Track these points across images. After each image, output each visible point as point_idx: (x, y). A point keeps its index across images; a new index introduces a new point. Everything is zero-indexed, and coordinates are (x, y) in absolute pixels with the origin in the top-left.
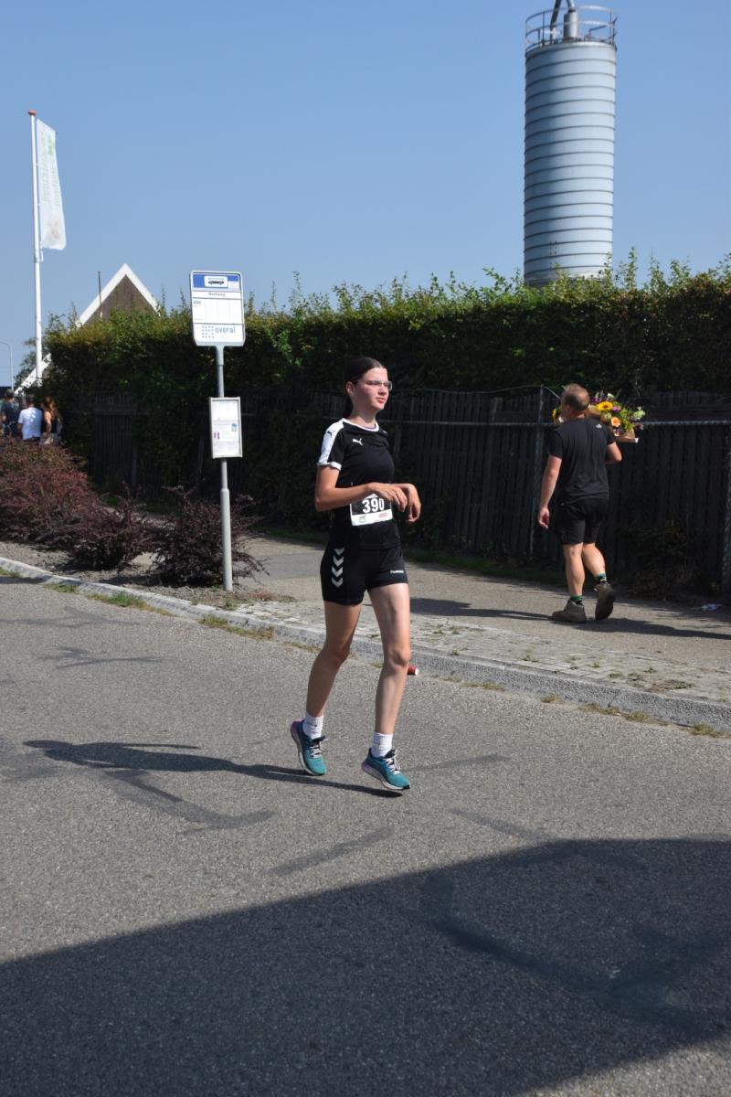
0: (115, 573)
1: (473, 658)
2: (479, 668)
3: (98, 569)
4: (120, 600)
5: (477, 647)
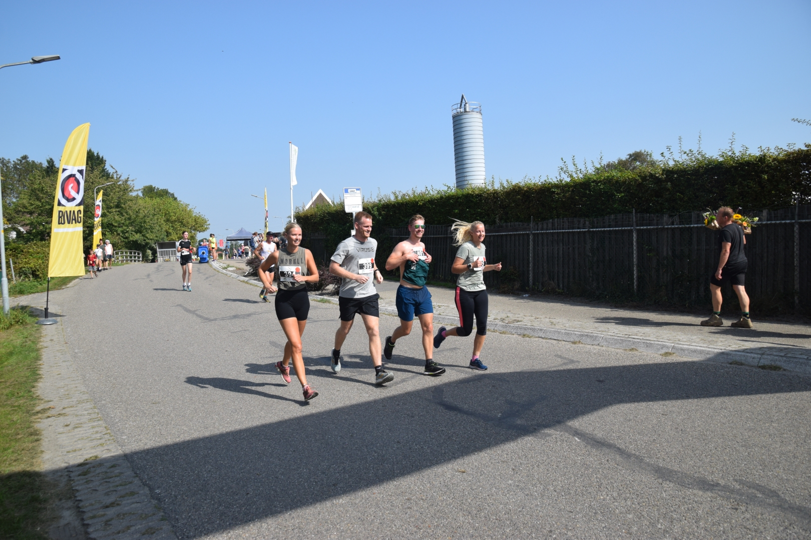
0: (320, 292)
1: (446, 315)
2: (448, 319)
3: (315, 291)
4: (322, 301)
5: (447, 312)
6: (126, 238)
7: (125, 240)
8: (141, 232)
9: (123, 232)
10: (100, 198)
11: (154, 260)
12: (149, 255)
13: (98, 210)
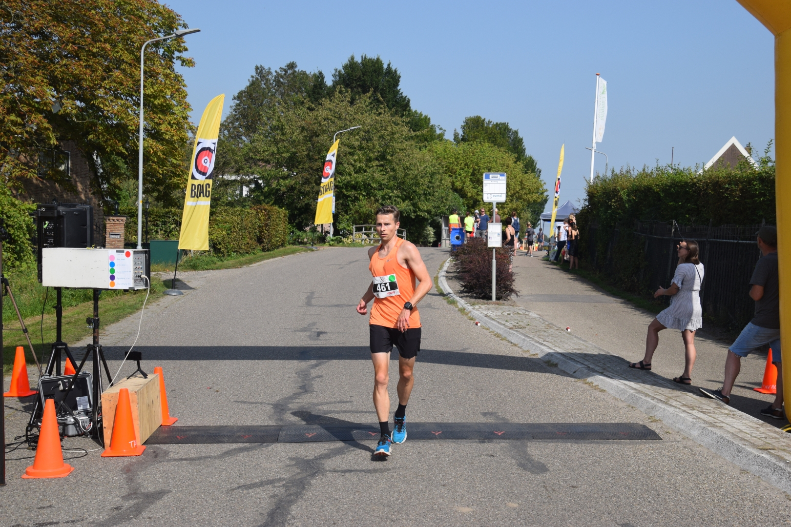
10: (334, 150)
11: (436, 244)
12: (429, 234)
13: (328, 167)
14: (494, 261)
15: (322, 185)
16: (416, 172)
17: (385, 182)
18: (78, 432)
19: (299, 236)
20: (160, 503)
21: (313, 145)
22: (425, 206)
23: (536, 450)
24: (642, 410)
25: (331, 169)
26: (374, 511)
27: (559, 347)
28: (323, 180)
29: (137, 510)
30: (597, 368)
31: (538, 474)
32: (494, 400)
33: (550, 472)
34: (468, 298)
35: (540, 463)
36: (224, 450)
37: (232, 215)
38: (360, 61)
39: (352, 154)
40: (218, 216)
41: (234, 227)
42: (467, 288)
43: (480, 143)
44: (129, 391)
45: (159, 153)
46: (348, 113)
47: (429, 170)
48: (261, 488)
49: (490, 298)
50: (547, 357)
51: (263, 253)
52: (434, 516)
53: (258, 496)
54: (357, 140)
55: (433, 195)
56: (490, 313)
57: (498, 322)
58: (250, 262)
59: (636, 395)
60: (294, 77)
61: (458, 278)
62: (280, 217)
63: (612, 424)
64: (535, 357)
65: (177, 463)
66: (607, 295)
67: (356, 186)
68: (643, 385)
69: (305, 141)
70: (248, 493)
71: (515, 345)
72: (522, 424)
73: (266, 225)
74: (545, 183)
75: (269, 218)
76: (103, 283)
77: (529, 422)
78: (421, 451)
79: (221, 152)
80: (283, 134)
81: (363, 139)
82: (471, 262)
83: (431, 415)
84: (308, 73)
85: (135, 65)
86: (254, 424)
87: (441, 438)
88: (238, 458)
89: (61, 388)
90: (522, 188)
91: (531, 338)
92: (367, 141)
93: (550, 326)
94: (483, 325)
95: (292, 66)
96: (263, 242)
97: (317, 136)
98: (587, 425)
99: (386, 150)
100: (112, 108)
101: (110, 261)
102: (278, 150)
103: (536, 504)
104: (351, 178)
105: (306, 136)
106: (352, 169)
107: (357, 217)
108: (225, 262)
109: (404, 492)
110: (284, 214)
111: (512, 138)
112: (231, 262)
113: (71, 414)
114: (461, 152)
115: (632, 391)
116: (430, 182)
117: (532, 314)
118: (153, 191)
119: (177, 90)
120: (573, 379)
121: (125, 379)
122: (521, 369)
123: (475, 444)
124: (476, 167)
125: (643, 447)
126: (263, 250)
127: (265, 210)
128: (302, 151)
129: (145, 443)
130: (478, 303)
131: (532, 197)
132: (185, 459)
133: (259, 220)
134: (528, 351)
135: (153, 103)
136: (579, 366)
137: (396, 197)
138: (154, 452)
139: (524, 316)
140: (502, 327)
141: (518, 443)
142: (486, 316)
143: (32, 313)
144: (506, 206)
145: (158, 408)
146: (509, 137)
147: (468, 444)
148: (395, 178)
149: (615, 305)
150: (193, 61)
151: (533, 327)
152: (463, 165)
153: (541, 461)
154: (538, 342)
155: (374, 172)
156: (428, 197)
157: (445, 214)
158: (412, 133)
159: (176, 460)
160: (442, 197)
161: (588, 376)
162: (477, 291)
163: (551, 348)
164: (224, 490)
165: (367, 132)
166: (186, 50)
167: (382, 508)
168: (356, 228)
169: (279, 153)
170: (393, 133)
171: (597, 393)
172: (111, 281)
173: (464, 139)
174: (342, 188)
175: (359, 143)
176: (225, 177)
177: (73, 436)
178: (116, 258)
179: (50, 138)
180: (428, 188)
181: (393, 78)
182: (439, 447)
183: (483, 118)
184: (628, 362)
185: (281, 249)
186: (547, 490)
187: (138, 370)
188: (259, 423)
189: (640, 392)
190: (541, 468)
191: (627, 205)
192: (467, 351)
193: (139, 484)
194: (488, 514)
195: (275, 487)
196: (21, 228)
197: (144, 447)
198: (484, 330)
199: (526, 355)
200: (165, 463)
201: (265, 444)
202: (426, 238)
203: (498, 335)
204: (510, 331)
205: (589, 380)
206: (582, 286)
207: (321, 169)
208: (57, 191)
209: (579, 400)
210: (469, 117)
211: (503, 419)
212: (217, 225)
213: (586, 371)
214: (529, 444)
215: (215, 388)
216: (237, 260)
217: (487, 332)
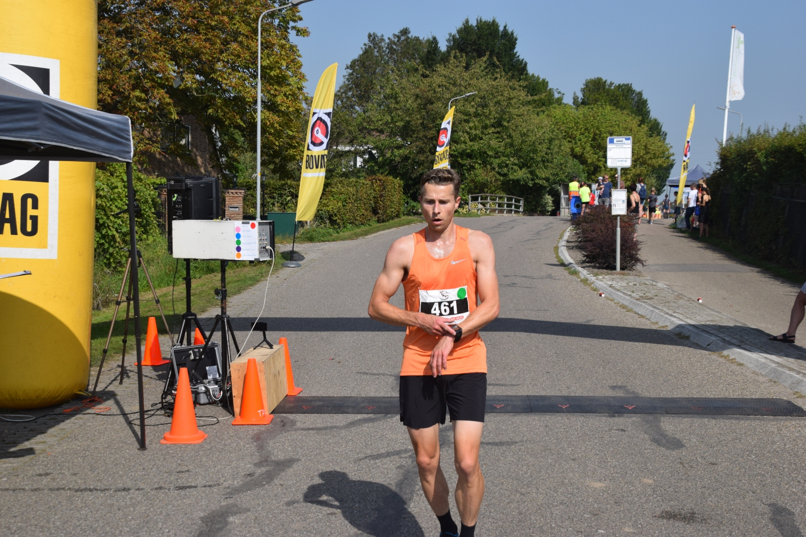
6: (505, 175)
7: (502, 178)
8: (528, 167)
9: (500, 166)
10: (449, 117)
11: (555, 212)
12: (548, 203)
13: (444, 135)
14: (619, 229)
15: (437, 154)
16: (534, 138)
17: (502, 149)
18: (209, 400)
19: (414, 206)
20: (290, 471)
21: (427, 113)
22: (542, 173)
23: (670, 425)
24: (786, 385)
25: (446, 137)
26: (503, 483)
27: (691, 319)
28: (438, 149)
29: (269, 477)
30: (734, 341)
31: (673, 449)
32: (623, 373)
33: (687, 448)
34: (591, 269)
35: (675, 438)
36: (349, 420)
37: (348, 186)
38: (474, 24)
39: (467, 121)
40: (333, 188)
41: (349, 198)
42: (589, 258)
43: (601, 106)
44: (257, 361)
45: (276, 125)
46: (463, 78)
47: (547, 136)
48: (388, 458)
49: (614, 268)
50: (677, 329)
51: (379, 224)
52: (565, 490)
53: (386, 466)
54: (473, 106)
55: (551, 162)
56: (614, 284)
57: (624, 293)
58: (366, 233)
59: (779, 369)
60: (408, 43)
61: (579, 248)
62: (394, 188)
63: (752, 399)
64: (664, 329)
65: (305, 432)
66: (742, 264)
67: (472, 155)
68: (786, 358)
69: (419, 109)
70: (376, 464)
71: (643, 317)
72: (654, 398)
73: (381, 196)
74: (671, 147)
75: (384, 189)
76: (230, 254)
77: (661, 396)
78: (548, 424)
79: (335, 122)
80: (397, 103)
81: (479, 106)
82: (593, 231)
83: (557, 388)
84: (421, 38)
85: (251, 37)
86: (378, 395)
87: (568, 412)
88: (363, 428)
89: (192, 357)
90: (647, 153)
91: (659, 309)
92: (483, 107)
93: (680, 296)
94: (608, 295)
95: (405, 32)
96: (378, 213)
97: (432, 103)
98: (724, 400)
99: (502, 116)
100: (230, 81)
101: (236, 233)
102: (392, 119)
103: (673, 481)
104: (466, 146)
105: (420, 104)
106: (467, 137)
107: (473, 187)
108: (341, 233)
109: (533, 465)
110: (399, 184)
111: (636, 100)
112: (347, 233)
113: (202, 383)
114: (581, 116)
115: (774, 365)
116: (549, 148)
117: (660, 285)
118: (270, 163)
119: (293, 61)
120: (707, 352)
121: (252, 349)
122: (650, 342)
123: (604, 419)
124: (598, 132)
125: (788, 423)
126: (378, 221)
127: (380, 180)
128: (416, 119)
129: (273, 412)
130: (602, 274)
131: (657, 162)
132: (312, 429)
133: (374, 190)
134: (657, 323)
135: (269, 75)
136: (713, 338)
137: (513, 165)
138: (282, 421)
139: (651, 287)
140: (628, 297)
141: (650, 418)
142: (611, 286)
143: (159, 285)
144: (628, 172)
145: (284, 378)
146: (632, 99)
147: (598, 418)
148: (512, 145)
149: (751, 274)
150: (308, 30)
151: (661, 298)
152: (583, 129)
153: (677, 436)
154: (667, 314)
155: (490, 139)
156: (546, 164)
157: (564, 181)
158: (530, 98)
159: (303, 429)
160: (561, 164)
161: (724, 349)
162: (600, 261)
163: (681, 320)
164: (352, 460)
165: (483, 98)
166: (301, 19)
167: (511, 481)
168: (472, 197)
169: (393, 121)
170: (510, 99)
171: (735, 367)
172: (237, 252)
173: (584, 103)
174: (458, 157)
175: (475, 110)
176: (339, 148)
177: (204, 404)
178: (241, 230)
179: (171, 113)
180: (546, 154)
181: (510, 40)
182: (566, 420)
183: (604, 80)
184: (769, 335)
185: (396, 220)
186: (684, 466)
187: (264, 341)
188: (382, 395)
189: (783, 366)
190: (677, 444)
191: (764, 168)
192: (592, 323)
193: (269, 452)
194: (622, 490)
195: (401, 458)
196: (146, 202)
197: (272, 416)
198: (609, 302)
199: (654, 327)
200: (293, 432)
201: (389, 415)
202: (544, 207)
203: (623, 307)
204: (637, 302)
205: (725, 353)
206: (714, 255)
207: (436, 138)
208: (178, 165)
209: (714, 374)
210: (589, 79)
211: (633, 393)
212: (333, 196)
213: (721, 344)
214: (662, 419)
215: (337, 359)
216: (352, 232)
217: (612, 303)
